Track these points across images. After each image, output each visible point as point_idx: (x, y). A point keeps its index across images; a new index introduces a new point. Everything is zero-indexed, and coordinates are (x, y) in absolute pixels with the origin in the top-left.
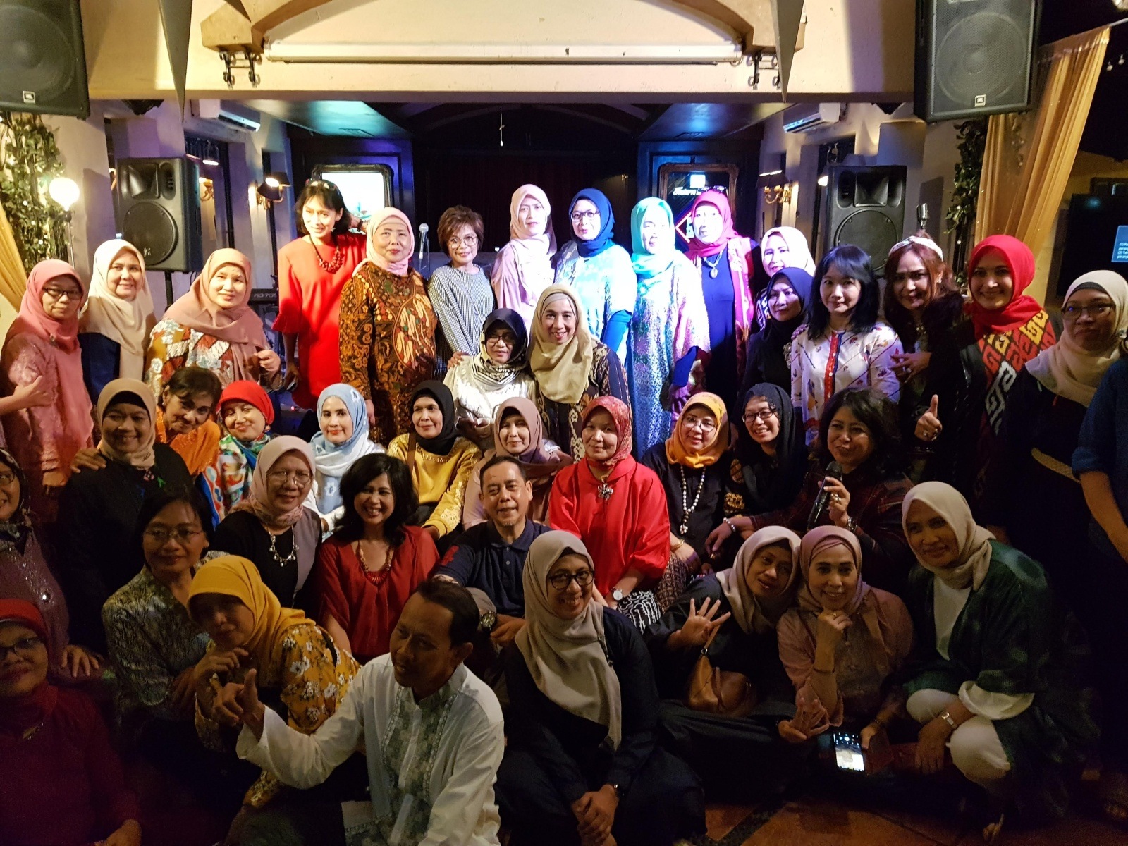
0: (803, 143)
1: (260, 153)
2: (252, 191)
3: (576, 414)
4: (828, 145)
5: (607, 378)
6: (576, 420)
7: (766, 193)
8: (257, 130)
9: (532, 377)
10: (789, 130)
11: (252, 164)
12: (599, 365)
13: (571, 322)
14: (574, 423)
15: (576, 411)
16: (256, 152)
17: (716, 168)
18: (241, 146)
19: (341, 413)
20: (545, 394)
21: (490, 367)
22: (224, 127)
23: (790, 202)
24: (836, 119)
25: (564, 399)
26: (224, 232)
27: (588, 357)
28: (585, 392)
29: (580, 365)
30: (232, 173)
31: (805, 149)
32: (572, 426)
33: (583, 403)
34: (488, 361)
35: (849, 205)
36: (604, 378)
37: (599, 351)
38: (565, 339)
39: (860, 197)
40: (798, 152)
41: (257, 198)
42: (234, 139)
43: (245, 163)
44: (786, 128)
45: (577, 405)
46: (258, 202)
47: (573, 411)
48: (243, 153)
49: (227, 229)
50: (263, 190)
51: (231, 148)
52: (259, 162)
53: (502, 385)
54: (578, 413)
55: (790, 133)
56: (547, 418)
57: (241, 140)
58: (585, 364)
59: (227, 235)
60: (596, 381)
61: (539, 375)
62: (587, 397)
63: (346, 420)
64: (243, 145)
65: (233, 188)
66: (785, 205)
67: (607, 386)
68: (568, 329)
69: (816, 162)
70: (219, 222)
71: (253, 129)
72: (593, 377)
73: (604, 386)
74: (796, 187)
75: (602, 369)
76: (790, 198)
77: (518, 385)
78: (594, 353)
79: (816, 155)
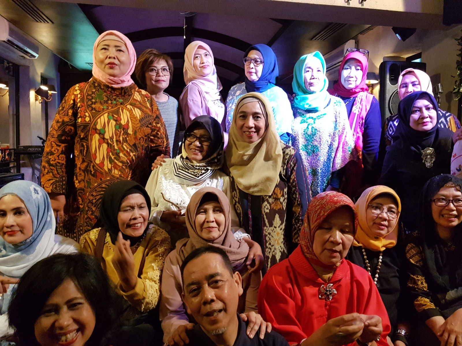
1: (40, 75)
2: (32, 94)
3: (268, 205)
5: (294, 174)
6: (268, 211)
8: (36, 58)
9: (228, 174)
12: (288, 162)
13: (262, 123)
14: (266, 214)
15: (268, 203)
16: (37, 73)
18: (27, 68)
19: (18, 212)
20: (241, 188)
21: (189, 164)
22: (14, 52)
25: (258, 191)
27: (279, 155)
28: (277, 186)
29: (271, 162)
30: (20, 83)
32: (265, 216)
33: (275, 196)
34: (187, 158)
36: (292, 173)
37: (287, 151)
38: (256, 139)
41: (36, 97)
42: (22, 62)
43: (29, 77)
45: (270, 197)
46: (36, 100)
47: (266, 203)
48: (28, 72)
50: (39, 92)
51: (21, 68)
52: (39, 79)
53: (200, 180)
54: (270, 205)
56: (240, 210)
57: (27, 64)
58: (276, 162)
60: (285, 176)
61: (234, 172)
62: (278, 191)
63: (24, 219)
64: (29, 67)
65: (21, 90)
67: (294, 181)
68: (258, 129)
70: (11, 109)
72: (283, 173)
73: (291, 181)
75: (291, 166)
77: (215, 181)
78: (284, 153)
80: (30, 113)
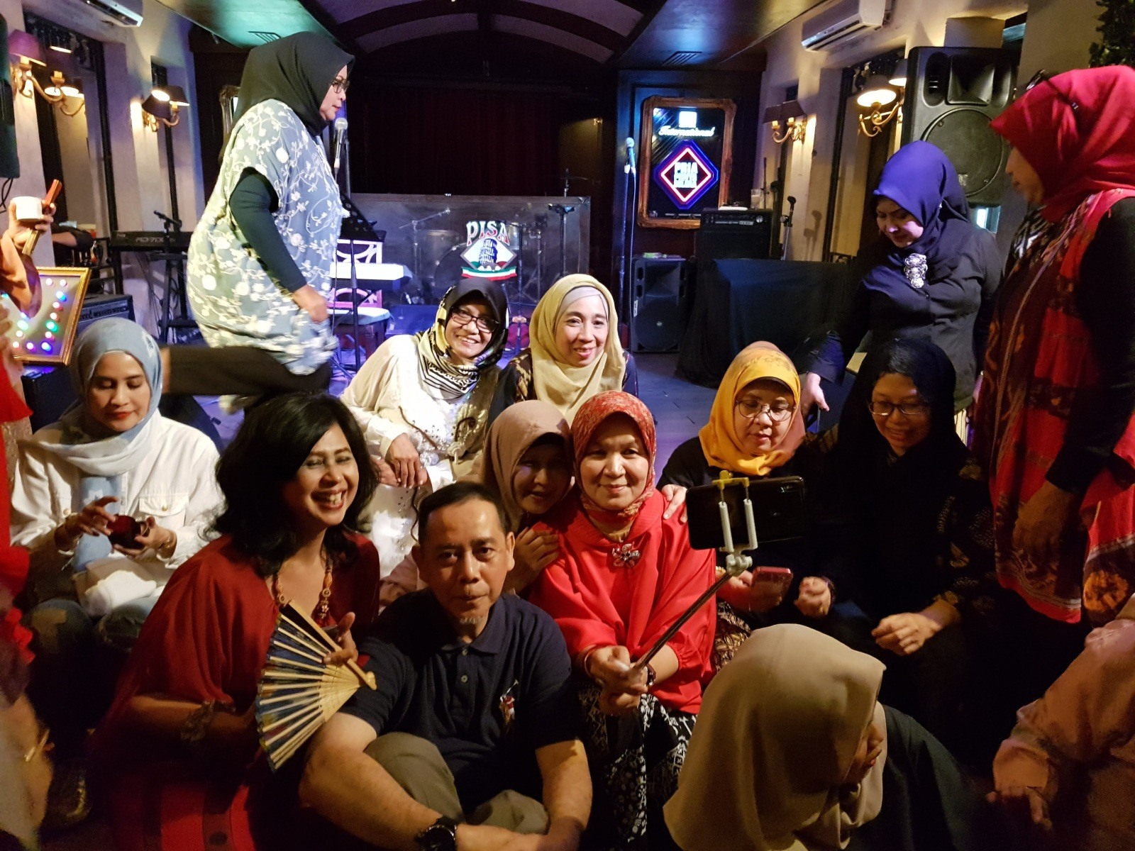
0: (824, 66)
1: (150, 63)
2: (136, 108)
4: (855, 66)
7: (775, 130)
8: (139, 25)
10: (809, 46)
11: (136, 71)
16: (143, 59)
17: (709, 104)
18: (120, 48)
22: (91, 15)
23: (803, 140)
24: (879, 23)
26: (99, 159)
30: (109, 84)
31: (826, 74)
35: (939, 102)
39: (955, 91)
40: (816, 79)
41: (144, 118)
42: (107, 35)
43: (126, 70)
44: (805, 43)
46: (146, 123)
48: (124, 57)
49: (102, 156)
50: (150, 106)
51: (107, 49)
52: (147, 73)
55: (809, 50)
57: (120, 39)
59: (103, 163)
64: (122, 46)
65: (111, 102)
66: (797, 145)
69: (838, 89)
70: (93, 144)
71: (134, 22)
74: (812, 122)
76: (804, 135)
79: (838, 81)
80: (134, 155)
